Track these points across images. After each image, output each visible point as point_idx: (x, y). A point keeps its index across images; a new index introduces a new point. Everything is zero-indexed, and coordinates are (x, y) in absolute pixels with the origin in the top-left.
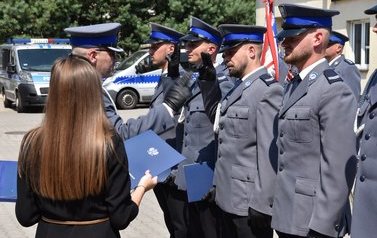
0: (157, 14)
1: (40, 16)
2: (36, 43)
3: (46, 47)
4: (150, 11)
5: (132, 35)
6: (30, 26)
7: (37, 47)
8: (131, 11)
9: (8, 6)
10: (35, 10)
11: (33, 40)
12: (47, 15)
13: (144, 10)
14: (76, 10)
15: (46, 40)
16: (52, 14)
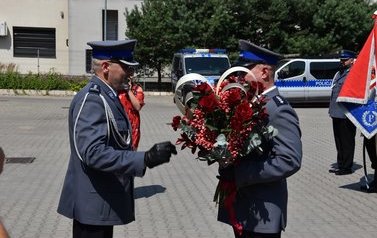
0: (303, 29)
1: (206, 31)
2: (200, 53)
3: (206, 56)
4: (297, 27)
5: (281, 47)
6: (198, 39)
7: (200, 56)
8: (281, 27)
9: (183, 23)
10: (203, 26)
11: (198, 50)
12: (211, 30)
13: (291, 26)
14: (235, 26)
15: (207, 50)
16: (216, 29)
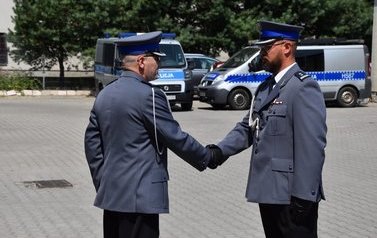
5: (225, 30)
6: (118, 19)
8: (225, 4)
12: (137, 7)
